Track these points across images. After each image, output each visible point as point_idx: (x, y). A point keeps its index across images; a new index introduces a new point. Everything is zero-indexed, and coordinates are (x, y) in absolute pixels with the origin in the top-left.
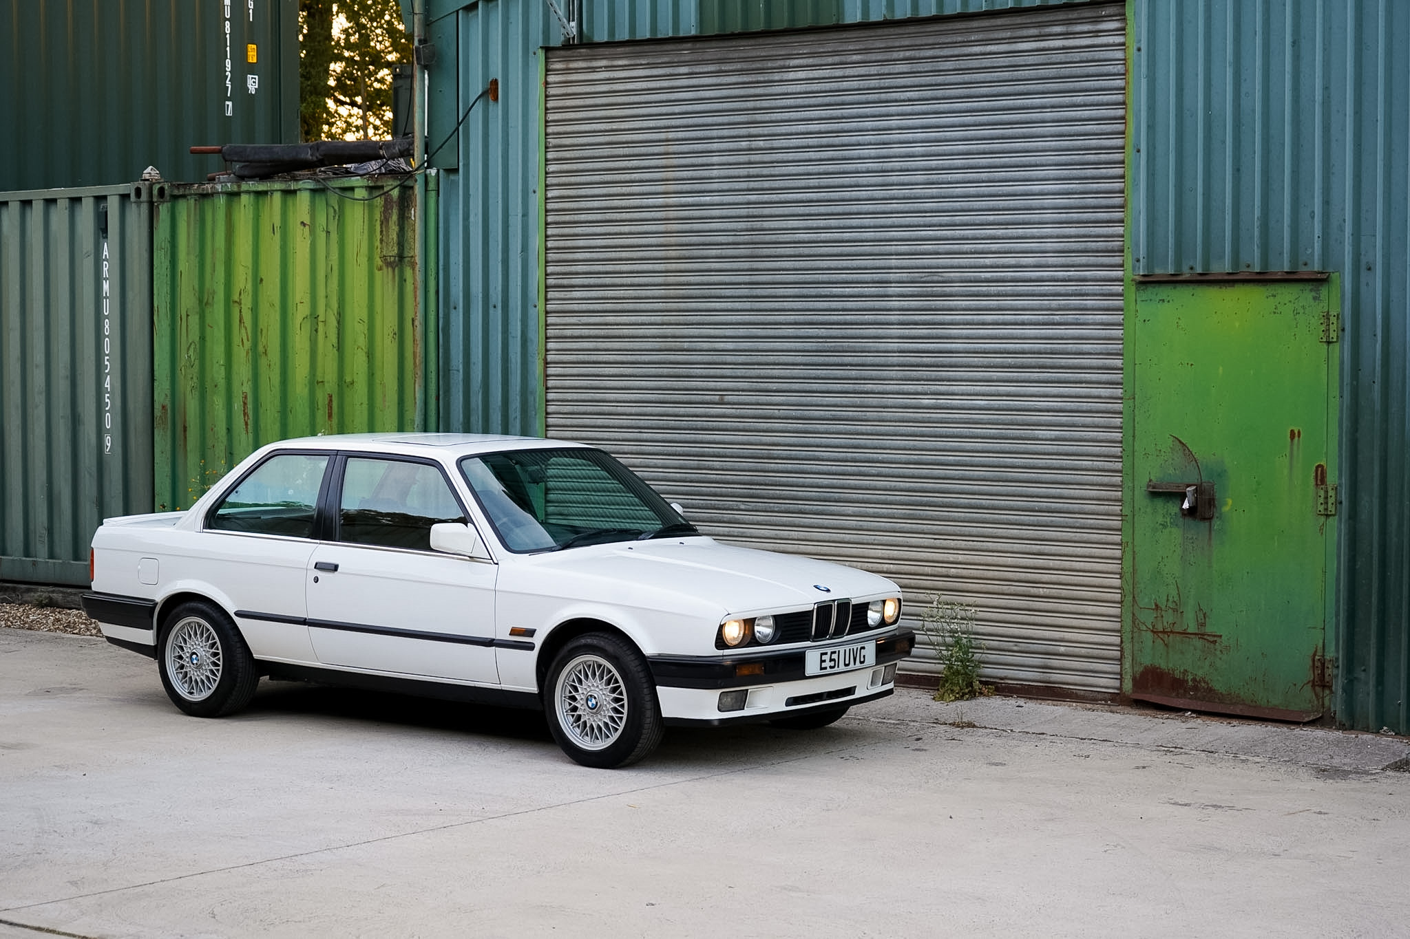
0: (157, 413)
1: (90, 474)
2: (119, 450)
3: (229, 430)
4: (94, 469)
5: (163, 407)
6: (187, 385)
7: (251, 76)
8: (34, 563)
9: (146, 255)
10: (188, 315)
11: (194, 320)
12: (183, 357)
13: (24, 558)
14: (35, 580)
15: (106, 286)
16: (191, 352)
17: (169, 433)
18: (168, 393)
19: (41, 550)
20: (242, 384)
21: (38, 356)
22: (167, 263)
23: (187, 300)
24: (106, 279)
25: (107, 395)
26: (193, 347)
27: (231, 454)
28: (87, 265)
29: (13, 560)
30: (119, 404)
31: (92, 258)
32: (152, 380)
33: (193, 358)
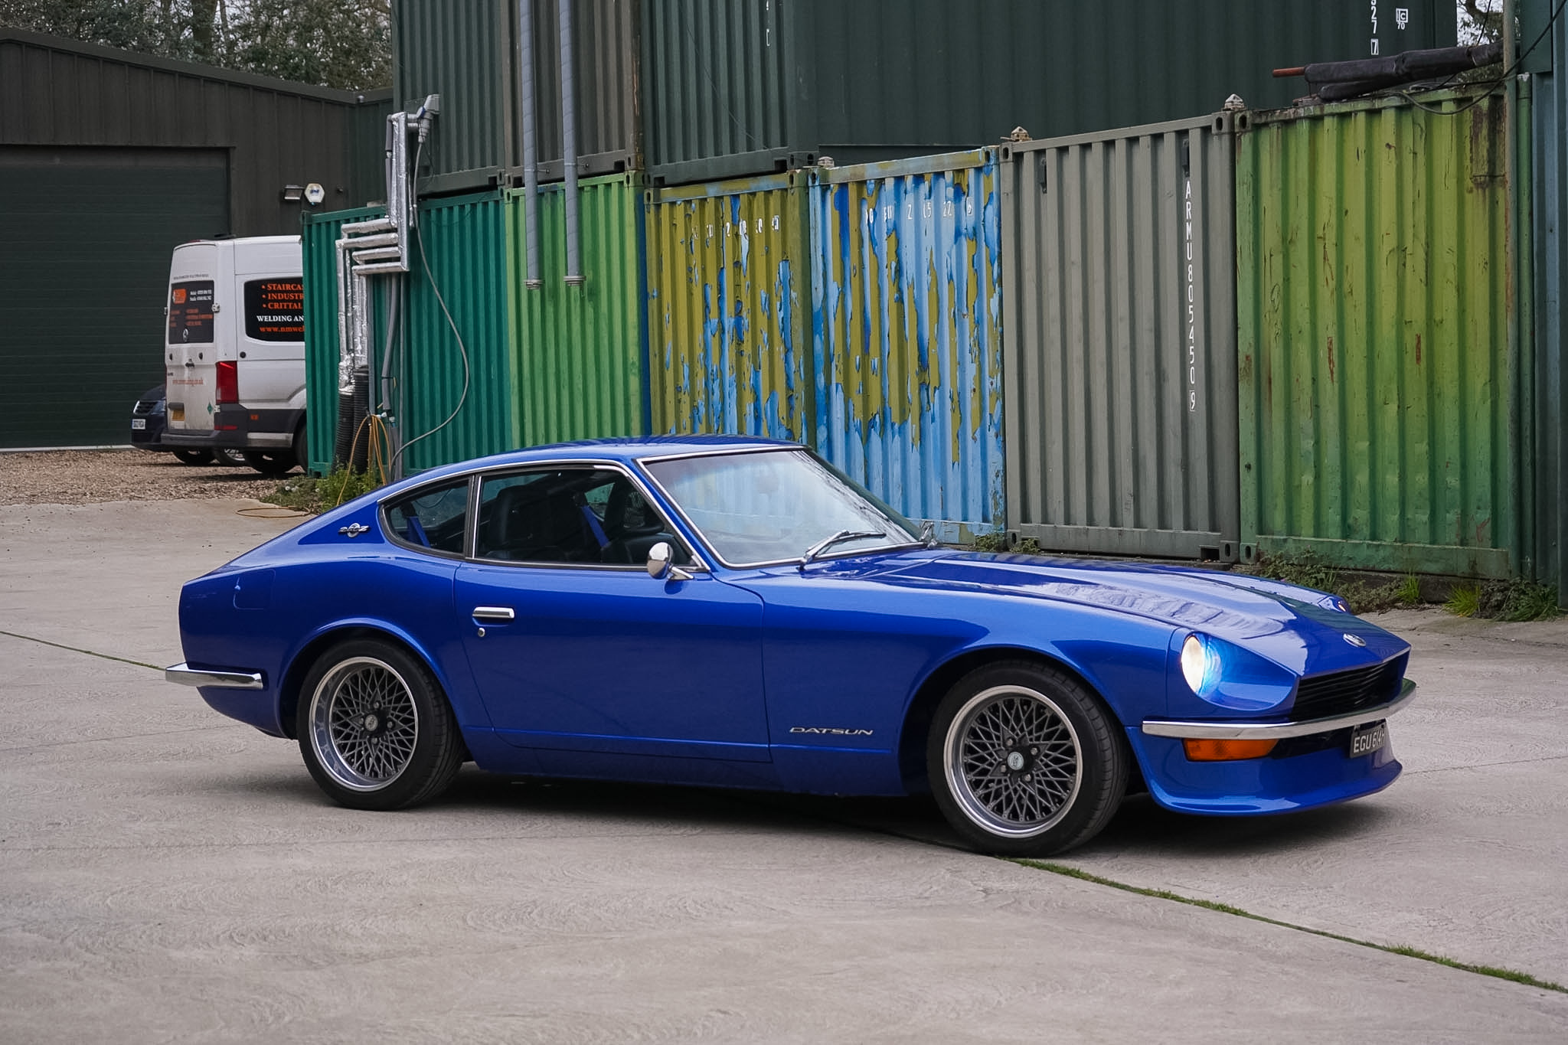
0: (1241, 364)
1: (1175, 435)
2: (1203, 408)
3: (1314, 380)
4: (1179, 429)
5: (1247, 357)
6: (1272, 331)
7: (1400, 10)
8: (1121, 533)
9: (1227, 191)
10: (1271, 255)
11: (1278, 260)
12: (1267, 305)
13: (1111, 528)
14: (1120, 551)
15: (1189, 229)
16: (1275, 296)
17: (1253, 386)
18: (1252, 341)
19: (1127, 517)
20: (1328, 330)
21: (1122, 308)
22: (1249, 199)
23: (1271, 238)
24: (1189, 221)
25: (1192, 347)
26: (1275, 292)
27: (1317, 406)
28: (1169, 206)
29: (1100, 530)
30: (1202, 356)
31: (1174, 198)
32: (1236, 328)
33: (1276, 303)
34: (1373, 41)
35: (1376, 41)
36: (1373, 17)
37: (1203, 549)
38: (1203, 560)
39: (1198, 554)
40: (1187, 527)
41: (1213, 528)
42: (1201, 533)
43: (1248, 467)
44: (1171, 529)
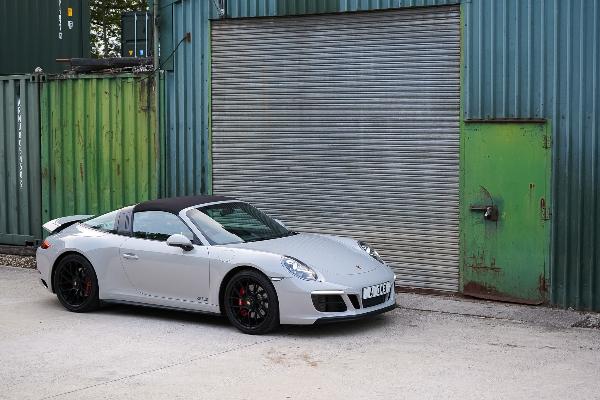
0: (43, 172)
1: (14, 197)
2: (26, 187)
3: (74, 179)
4: (15, 195)
5: (46, 169)
6: (56, 160)
7: (70, 22)
9: (37, 105)
10: (56, 131)
11: (59, 133)
12: (54, 148)
15: (20, 118)
16: (58, 146)
17: (48, 180)
18: (48, 163)
20: (80, 160)
22: (46, 108)
23: (55, 124)
24: (20, 115)
25: (21, 164)
27: (75, 189)
28: (11, 109)
30: (26, 167)
31: (13, 106)
32: (40, 157)
33: (58, 149)
34: (60, 33)
35: (61, 33)
36: (60, 24)
37: (27, 242)
38: (26, 246)
39: (25, 244)
40: (19, 233)
41: (31, 234)
42: (26, 236)
43: (46, 211)
44: (12, 234)
